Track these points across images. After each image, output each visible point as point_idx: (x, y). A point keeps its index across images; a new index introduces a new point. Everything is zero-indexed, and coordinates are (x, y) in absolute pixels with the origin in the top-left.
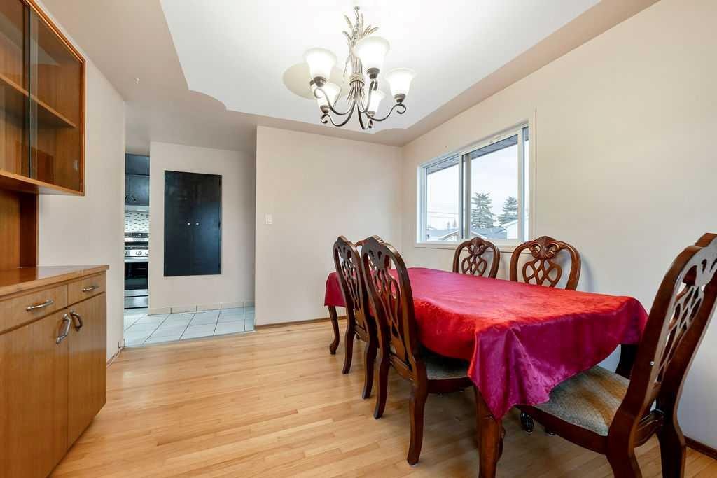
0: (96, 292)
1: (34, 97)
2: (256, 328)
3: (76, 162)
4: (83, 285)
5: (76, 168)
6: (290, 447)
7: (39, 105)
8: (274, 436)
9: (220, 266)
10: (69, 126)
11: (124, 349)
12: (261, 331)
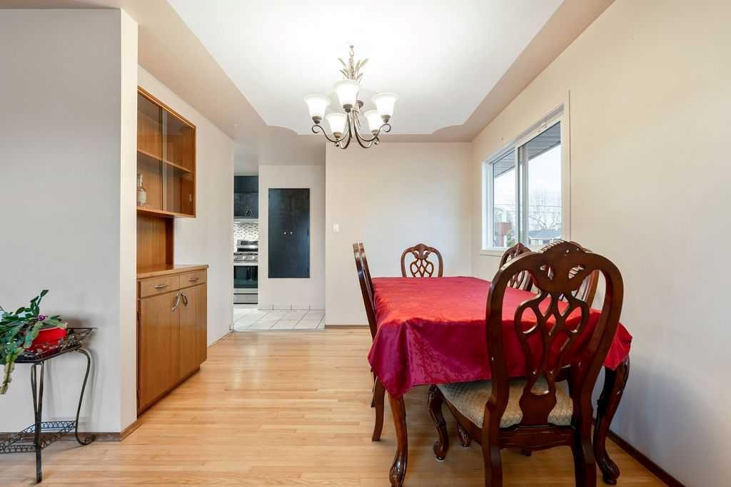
0: (199, 282)
1: (165, 160)
2: (327, 327)
3: (190, 195)
4: (190, 276)
5: (191, 200)
6: (298, 409)
7: (168, 164)
8: (292, 401)
9: (308, 271)
10: (186, 172)
11: (234, 331)
12: (329, 330)
